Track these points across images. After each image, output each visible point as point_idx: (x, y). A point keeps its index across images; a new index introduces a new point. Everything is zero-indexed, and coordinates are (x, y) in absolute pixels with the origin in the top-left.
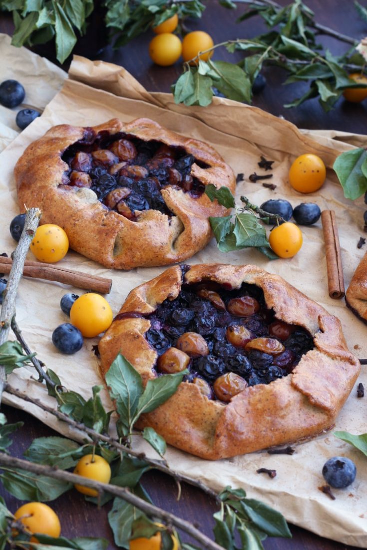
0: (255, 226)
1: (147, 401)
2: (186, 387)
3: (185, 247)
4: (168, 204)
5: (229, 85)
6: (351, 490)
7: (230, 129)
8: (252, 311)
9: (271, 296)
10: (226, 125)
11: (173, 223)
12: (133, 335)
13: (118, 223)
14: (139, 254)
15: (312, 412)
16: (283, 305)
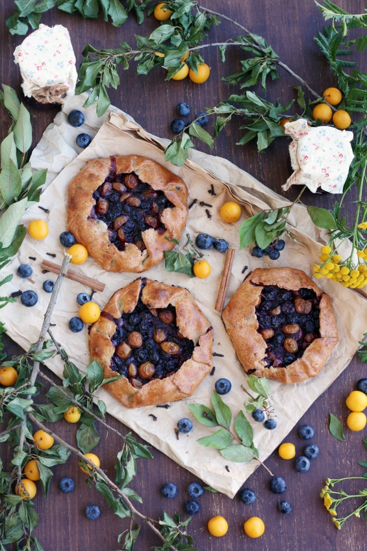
0: (186, 263)
3: (148, 266)
4: (144, 241)
9: (179, 320)
13: (114, 253)
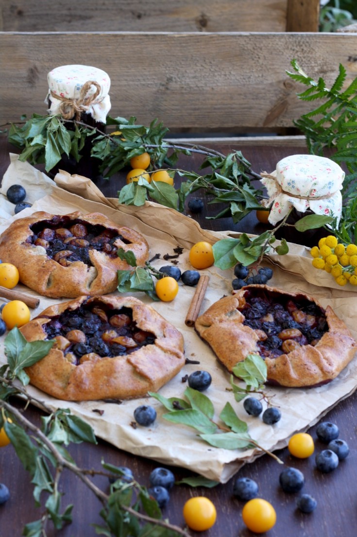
0: (146, 277)
1: (27, 357)
2: (54, 352)
3: (96, 286)
4: (91, 260)
5: (164, 198)
6: (152, 428)
7: (157, 225)
8: (124, 323)
9: (137, 313)
10: (154, 222)
11: (90, 271)
12: (35, 324)
13: (53, 266)
14: (62, 286)
15: (138, 379)
16: (144, 320)
